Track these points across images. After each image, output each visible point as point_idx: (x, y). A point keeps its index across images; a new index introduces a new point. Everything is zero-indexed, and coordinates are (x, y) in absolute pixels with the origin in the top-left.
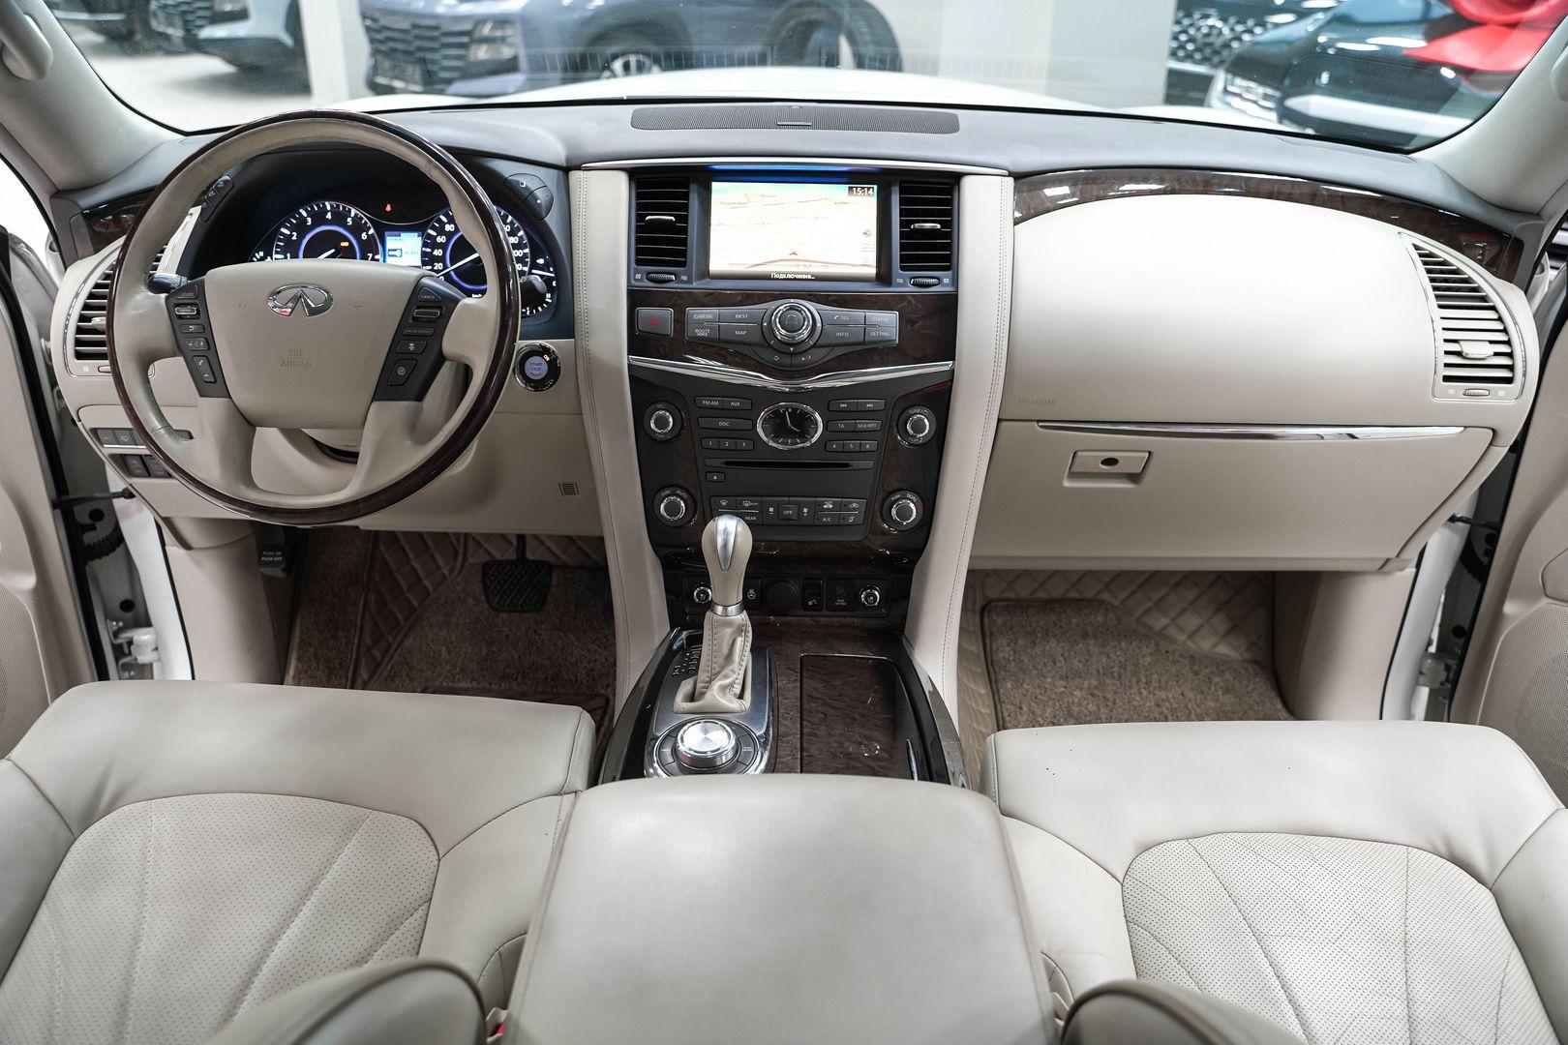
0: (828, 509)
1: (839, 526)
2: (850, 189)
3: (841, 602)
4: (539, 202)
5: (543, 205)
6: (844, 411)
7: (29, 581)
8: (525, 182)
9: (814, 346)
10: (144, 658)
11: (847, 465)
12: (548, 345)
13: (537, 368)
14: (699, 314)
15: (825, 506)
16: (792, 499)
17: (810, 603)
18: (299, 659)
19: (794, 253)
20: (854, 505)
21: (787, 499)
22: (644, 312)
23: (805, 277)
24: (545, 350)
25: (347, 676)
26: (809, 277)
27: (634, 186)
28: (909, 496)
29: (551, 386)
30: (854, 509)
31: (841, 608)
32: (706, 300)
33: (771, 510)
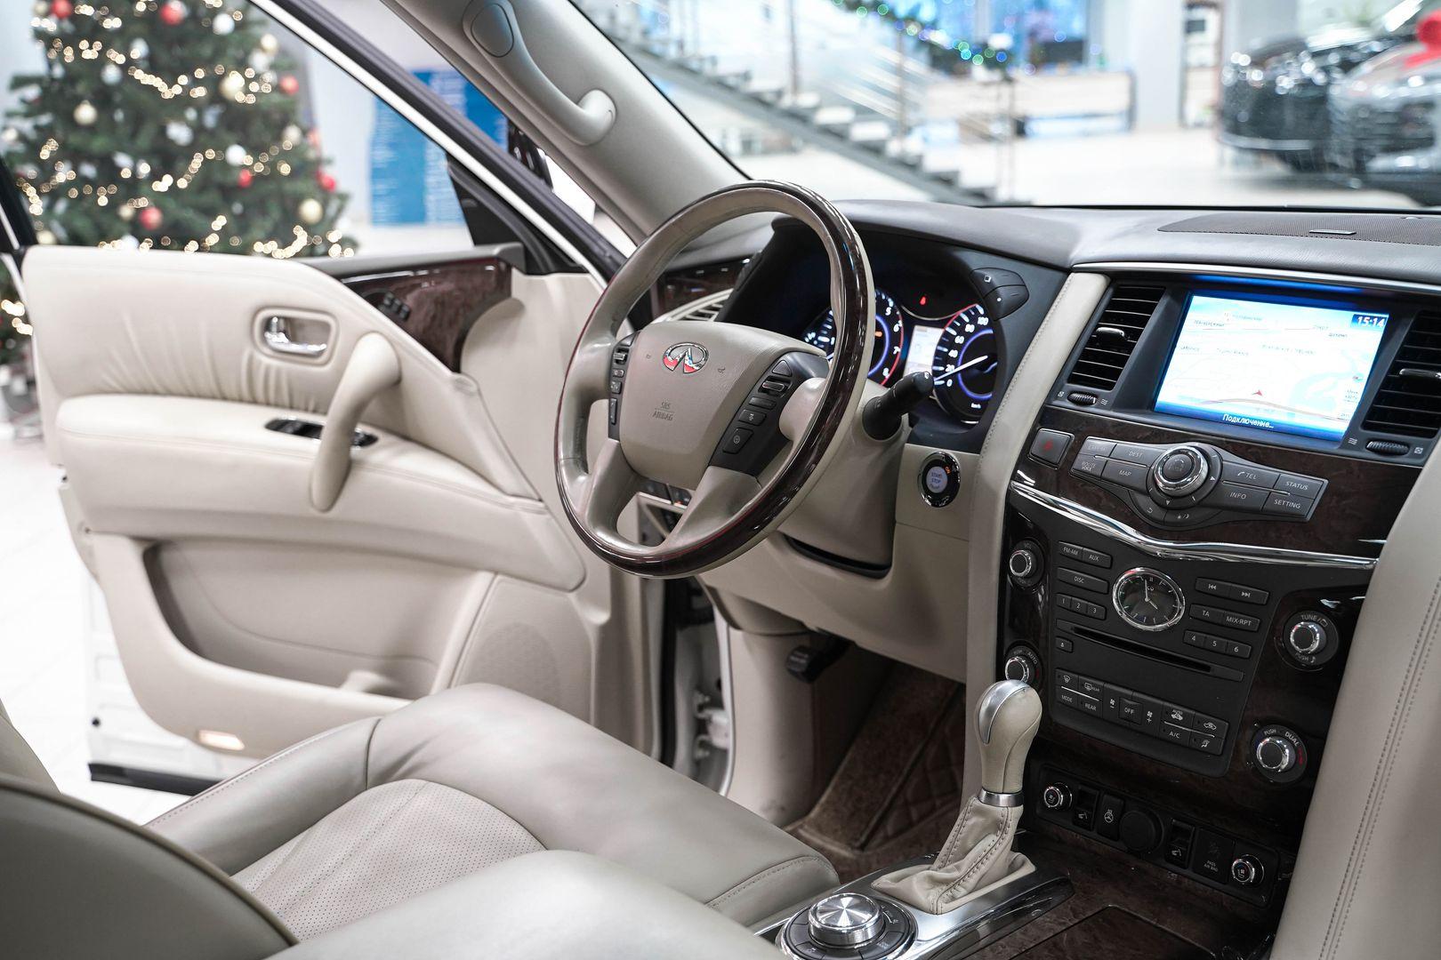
0: (1175, 721)
1: (1188, 747)
2: (1356, 317)
3: (1211, 866)
4: (999, 300)
5: (1003, 306)
6: (1212, 594)
7: (601, 617)
8: (990, 277)
9: (1200, 504)
10: (719, 740)
11: (1207, 668)
12: (956, 459)
13: (938, 480)
14: (1097, 445)
15: (1174, 716)
16: (1136, 694)
17: (1174, 853)
18: (835, 789)
19: (1259, 393)
20: (1211, 725)
21: (1129, 692)
22: (1046, 433)
23: (1261, 424)
24: (947, 462)
25: (868, 823)
26: (1267, 425)
27: (1111, 291)
28: (1288, 735)
29: (948, 503)
30: (1210, 731)
31: (1208, 873)
32: (1112, 431)
33: (1112, 702)
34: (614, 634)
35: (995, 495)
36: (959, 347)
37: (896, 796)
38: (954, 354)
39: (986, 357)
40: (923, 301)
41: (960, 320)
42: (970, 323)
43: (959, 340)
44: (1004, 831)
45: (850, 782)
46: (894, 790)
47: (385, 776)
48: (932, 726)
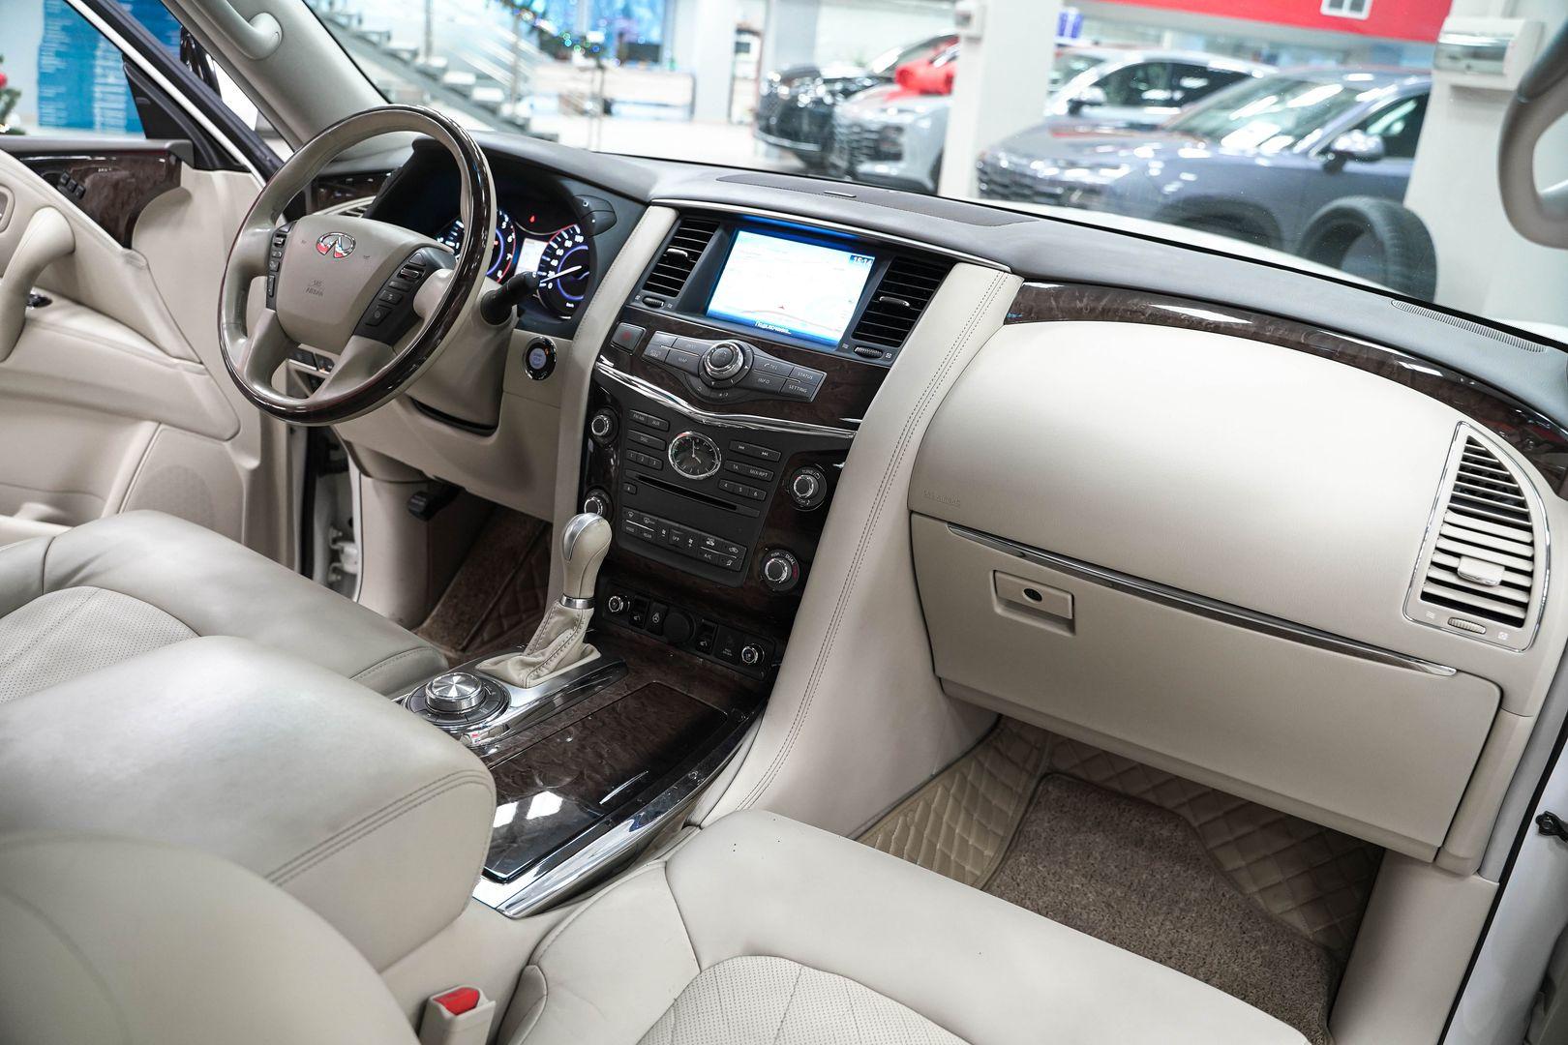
0: (709, 547)
1: (717, 566)
2: (852, 257)
3: (727, 652)
4: (594, 221)
5: (596, 227)
6: (740, 453)
7: (253, 463)
8: (587, 203)
9: (736, 386)
10: (349, 567)
11: (734, 508)
12: (553, 343)
13: (539, 358)
14: (662, 337)
15: (708, 543)
16: (682, 526)
17: (702, 644)
18: (443, 605)
19: (783, 308)
20: (734, 549)
21: (677, 525)
22: (625, 326)
23: (783, 331)
24: (547, 345)
25: (470, 631)
26: (787, 332)
27: (679, 222)
28: (787, 556)
29: (545, 377)
30: (733, 553)
31: (725, 658)
32: (674, 328)
33: (664, 532)
34: (263, 478)
35: (583, 372)
36: (559, 258)
37: (492, 609)
38: (554, 263)
39: (580, 267)
40: (532, 219)
41: (561, 236)
42: (569, 239)
43: (560, 252)
44: (579, 627)
45: (455, 601)
46: (491, 606)
47: (61, 583)
48: (522, 558)
